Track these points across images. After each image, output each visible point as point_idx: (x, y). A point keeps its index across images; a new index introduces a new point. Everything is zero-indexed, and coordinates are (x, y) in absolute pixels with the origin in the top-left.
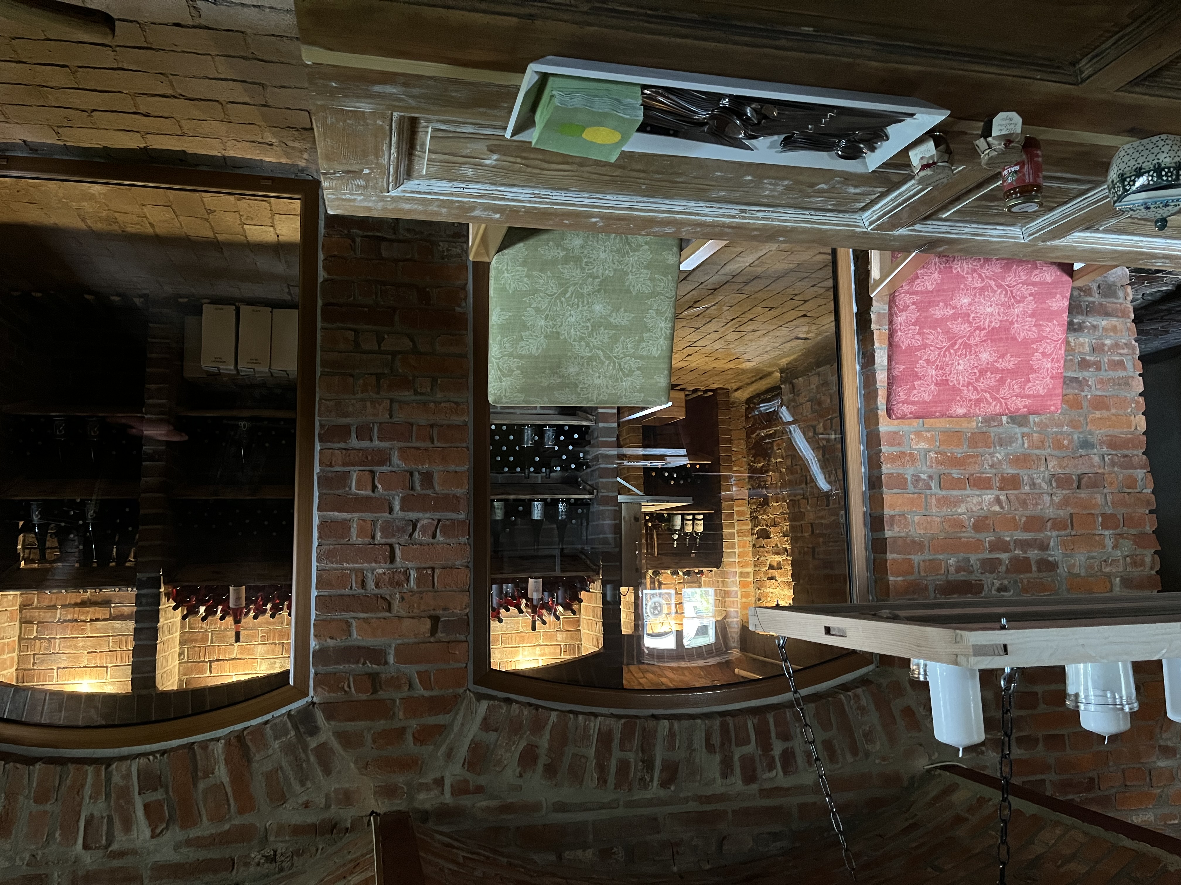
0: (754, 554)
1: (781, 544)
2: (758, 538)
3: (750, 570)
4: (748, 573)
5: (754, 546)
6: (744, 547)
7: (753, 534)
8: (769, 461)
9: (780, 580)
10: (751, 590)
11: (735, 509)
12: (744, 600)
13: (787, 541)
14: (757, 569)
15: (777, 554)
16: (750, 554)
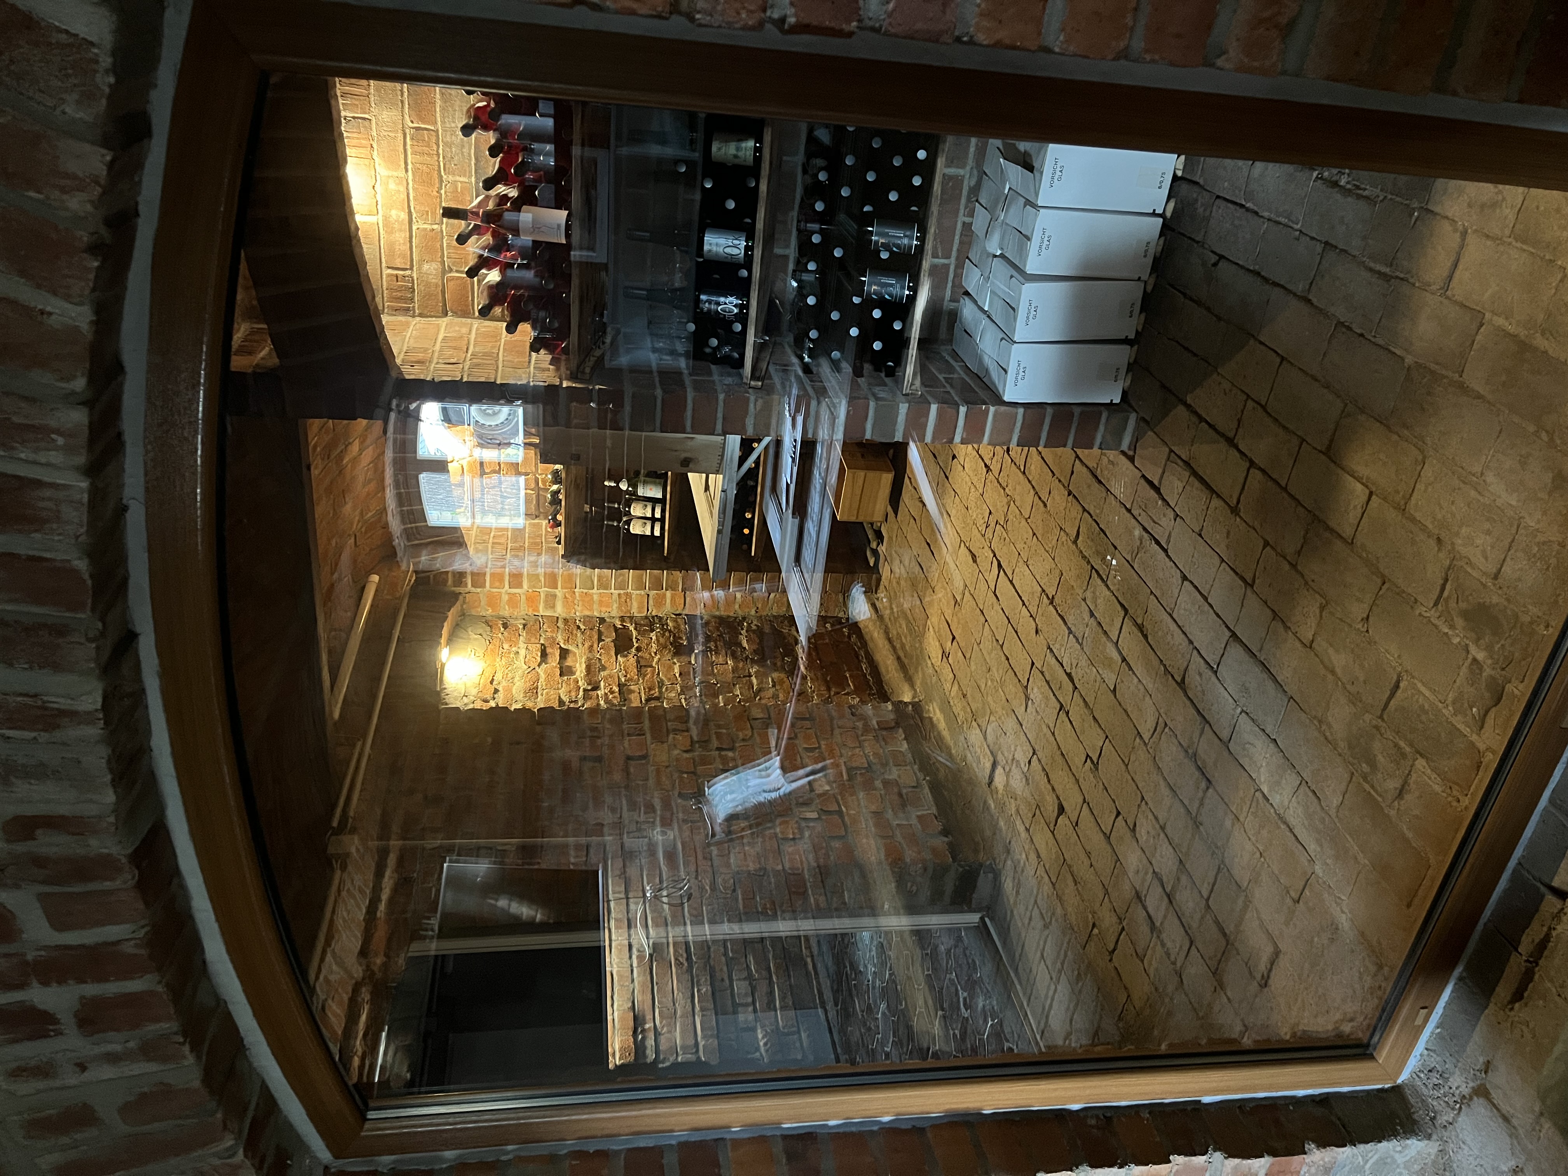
0: (587, 619)
1: (605, 679)
2: (616, 630)
3: (560, 610)
4: (553, 607)
5: (602, 620)
6: (601, 603)
7: (622, 619)
8: (753, 661)
9: (541, 671)
10: (524, 610)
11: (669, 594)
12: (505, 598)
13: (612, 692)
14: (560, 624)
15: (588, 668)
16: (587, 613)
